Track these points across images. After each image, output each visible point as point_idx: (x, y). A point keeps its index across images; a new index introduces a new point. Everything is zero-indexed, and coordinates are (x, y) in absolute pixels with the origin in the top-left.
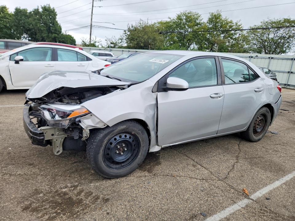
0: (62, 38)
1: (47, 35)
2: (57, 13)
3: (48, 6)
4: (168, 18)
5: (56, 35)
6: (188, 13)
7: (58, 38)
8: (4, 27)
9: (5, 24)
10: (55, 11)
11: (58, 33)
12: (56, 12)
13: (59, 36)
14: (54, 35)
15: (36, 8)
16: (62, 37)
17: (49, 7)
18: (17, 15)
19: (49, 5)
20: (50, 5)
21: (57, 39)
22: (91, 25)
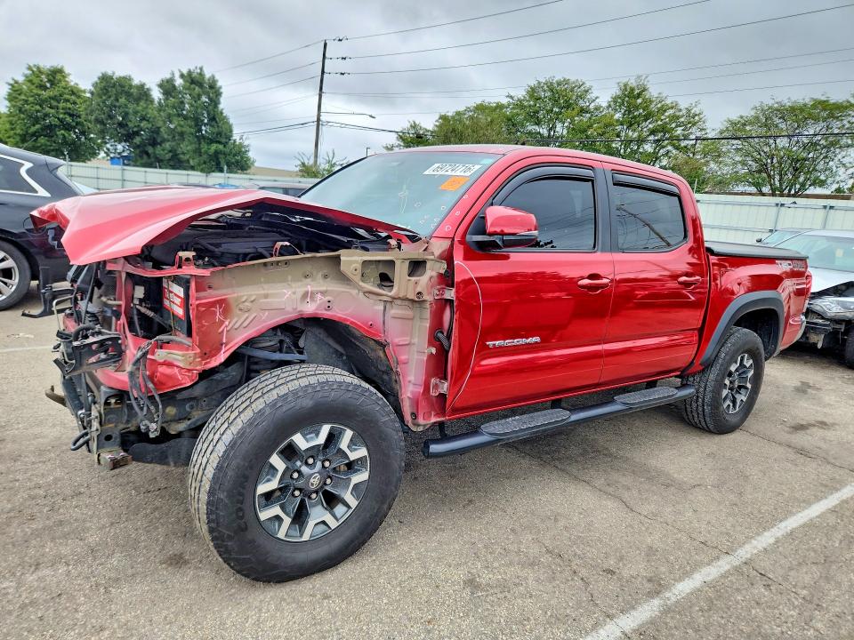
0: (235, 155)
1: (197, 146)
2: (221, 90)
3: (199, 71)
4: (508, 96)
5: (221, 147)
6: (559, 84)
7: (224, 154)
8: (58, 123)
9: (61, 116)
10: (219, 84)
11: (224, 140)
12: (220, 88)
13: (227, 150)
14: (214, 147)
15: (168, 76)
16: (234, 152)
17: (201, 74)
18: (105, 95)
19: (201, 69)
20: (204, 69)
21: (221, 156)
22: (318, 120)
